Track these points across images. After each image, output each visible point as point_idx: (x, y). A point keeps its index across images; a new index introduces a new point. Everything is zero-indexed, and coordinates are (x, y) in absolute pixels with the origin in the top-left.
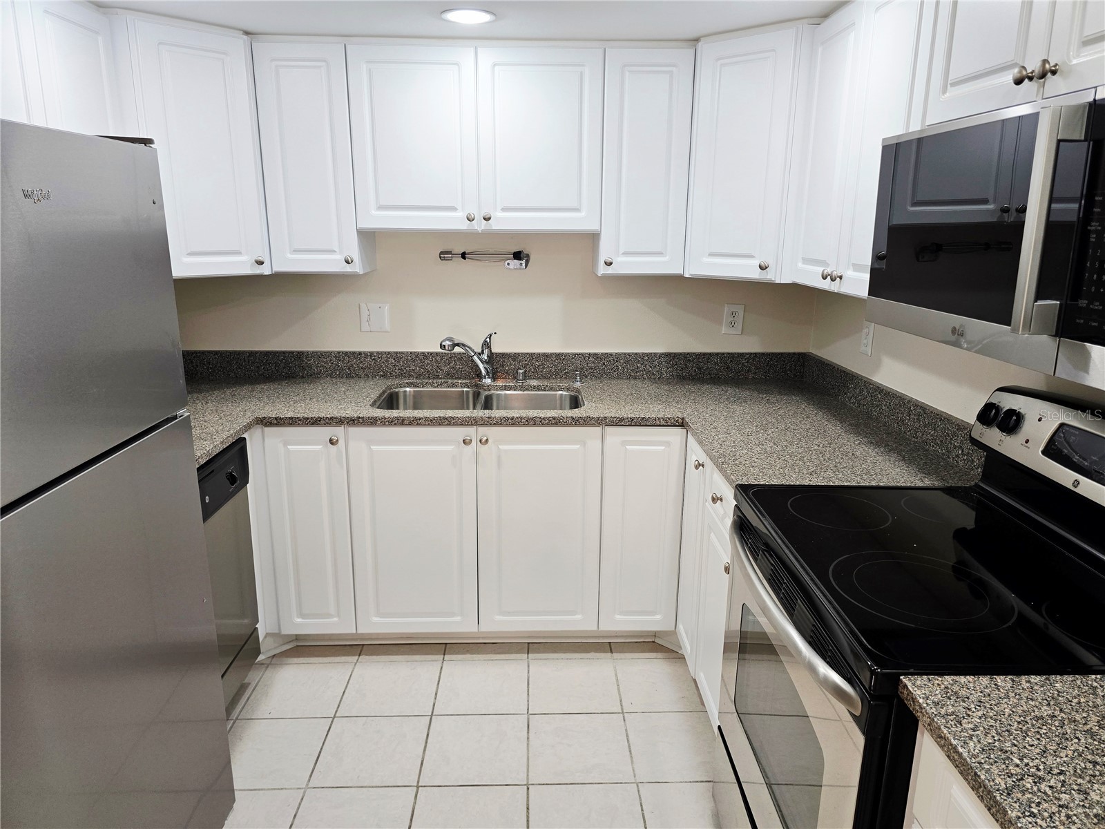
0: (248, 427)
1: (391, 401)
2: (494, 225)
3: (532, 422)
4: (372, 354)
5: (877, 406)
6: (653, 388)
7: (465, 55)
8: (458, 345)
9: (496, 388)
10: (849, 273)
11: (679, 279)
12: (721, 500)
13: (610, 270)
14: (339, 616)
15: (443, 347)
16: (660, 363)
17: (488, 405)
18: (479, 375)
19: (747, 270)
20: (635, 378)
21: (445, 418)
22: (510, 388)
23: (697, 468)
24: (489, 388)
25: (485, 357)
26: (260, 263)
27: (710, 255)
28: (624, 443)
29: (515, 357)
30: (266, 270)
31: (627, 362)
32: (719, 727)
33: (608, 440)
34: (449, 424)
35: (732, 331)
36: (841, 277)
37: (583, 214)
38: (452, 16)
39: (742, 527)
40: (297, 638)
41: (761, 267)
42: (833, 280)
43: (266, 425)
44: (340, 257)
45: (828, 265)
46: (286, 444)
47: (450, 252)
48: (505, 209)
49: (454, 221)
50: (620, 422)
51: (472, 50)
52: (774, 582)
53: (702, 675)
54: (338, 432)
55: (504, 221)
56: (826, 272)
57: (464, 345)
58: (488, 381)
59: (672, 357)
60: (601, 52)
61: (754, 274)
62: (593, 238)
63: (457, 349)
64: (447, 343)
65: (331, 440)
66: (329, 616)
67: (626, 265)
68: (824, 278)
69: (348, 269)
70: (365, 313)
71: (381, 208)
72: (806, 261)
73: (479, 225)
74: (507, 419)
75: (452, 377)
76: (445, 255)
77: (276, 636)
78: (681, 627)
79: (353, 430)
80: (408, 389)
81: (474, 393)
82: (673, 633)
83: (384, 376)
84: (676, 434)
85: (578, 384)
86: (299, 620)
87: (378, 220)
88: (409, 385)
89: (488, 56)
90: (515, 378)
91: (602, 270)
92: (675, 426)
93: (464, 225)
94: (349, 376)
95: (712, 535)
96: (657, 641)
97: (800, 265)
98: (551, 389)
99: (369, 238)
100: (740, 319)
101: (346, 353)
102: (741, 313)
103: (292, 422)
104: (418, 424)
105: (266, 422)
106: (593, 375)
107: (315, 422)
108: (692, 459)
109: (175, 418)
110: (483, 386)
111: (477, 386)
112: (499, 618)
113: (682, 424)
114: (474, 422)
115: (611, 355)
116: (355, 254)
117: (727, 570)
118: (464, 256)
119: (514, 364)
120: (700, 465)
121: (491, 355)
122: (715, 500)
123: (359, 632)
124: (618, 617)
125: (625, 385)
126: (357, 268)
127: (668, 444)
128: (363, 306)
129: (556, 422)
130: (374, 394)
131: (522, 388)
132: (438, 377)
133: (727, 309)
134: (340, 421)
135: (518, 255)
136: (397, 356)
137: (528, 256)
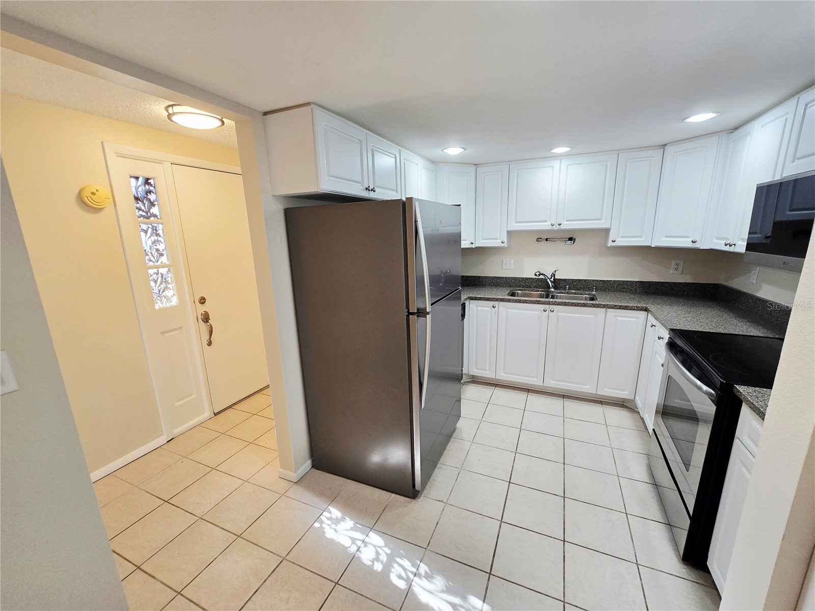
0: (466, 299)
1: (513, 295)
2: (562, 227)
3: (574, 305)
4: (506, 278)
5: (757, 307)
6: (632, 296)
7: (556, 164)
8: (542, 274)
9: (555, 292)
10: (740, 243)
11: (649, 247)
12: (663, 339)
13: (614, 244)
14: (490, 371)
15: (536, 275)
16: (636, 286)
17: (553, 297)
18: (549, 287)
19: (686, 243)
20: (622, 292)
21: (537, 301)
22: (562, 293)
23: (652, 327)
24: (553, 292)
25: (552, 280)
26: (472, 243)
27: (665, 237)
28: (616, 316)
29: (565, 280)
30: (473, 246)
31: (619, 284)
32: (653, 429)
33: (609, 314)
34: (538, 303)
35: (676, 272)
36: (735, 245)
37: (603, 221)
38: (553, 151)
39: (672, 346)
40: (473, 376)
41: (692, 242)
42: (730, 246)
43: (471, 299)
44: (499, 241)
45: (729, 240)
46: (477, 307)
47: (541, 239)
48: (567, 221)
49: (546, 226)
50: (614, 307)
51: (559, 161)
52: (684, 363)
53: (646, 415)
54: (496, 303)
55: (566, 225)
56: (727, 243)
57: (544, 275)
58: (553, 290)
59: (642, 284)
60: (616, 155)
61: (689, 245)
62: (607, 231)
63: (541, 277)
64: (538, 273)
65: (493, 306)
66: (486, 370)
67: (622, 242)
68: (726, 245)
69: (502, 245)
70: (505, 262)
71: (517, 222)
72: (718, 238)
73: (556, 227)
74: (562, 303)
75: (537, 288)
76: (539, 240)
77: (467, 375)
78: (637, 398)
79: (501, 303)
80: (519, 292)
81: (546, 294)
82: (633, 401)
83: (510, 286)
84: (642, 314)
85: (594, 293)
86: (476, 370)
87: (515, 226)
88: (519, 290)
89: (565, 163)
90: (565, 289)
91: (610, 244)
92: (642, 310)
93: (550, 228)
94: (496, 286)
95: (657, 355)
96: (624, 404)
97: (715, 240)
98: (581, 294)
99: (510, 233)
100: (680, 268)
101: (496, 277)
102: (682, 264)
103: (480, 299)
104: (526, 303)
105: (471, 298)
106: (601, 289)
107: (488, 299)
108: (649, 324)
109: (458, 289)
110: (550, 291)
111: (547, 291)
112: (552, 382)
113: (646, 310)
114: (549, 303)
115: (611, 281)
116: (505, 240)
117: (662, 365)
118: (547, 240)
119: (564, 283)
120: (653, 326)
121: (554, 279)
122: (659, 338)
123: (496, 378)
124: (606, 389)
125: (617, 294)
126: (505, 245)
127: (638, 318)
128: (504, 259)
129: (584, 305)
130: (508, 292)
131: (568, 293)
132: (531, 287)
133: (673, 263)
134: (497, 300)
135: (570, 239)
136: (515, 279)
137: (575, 239)
